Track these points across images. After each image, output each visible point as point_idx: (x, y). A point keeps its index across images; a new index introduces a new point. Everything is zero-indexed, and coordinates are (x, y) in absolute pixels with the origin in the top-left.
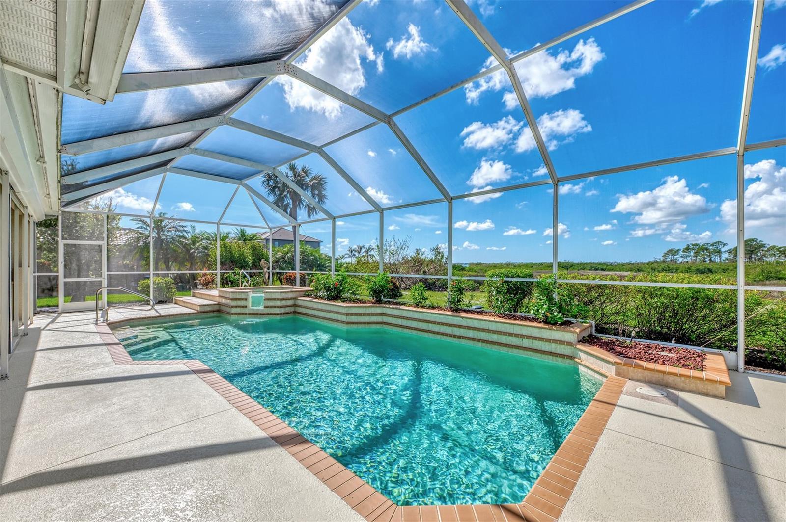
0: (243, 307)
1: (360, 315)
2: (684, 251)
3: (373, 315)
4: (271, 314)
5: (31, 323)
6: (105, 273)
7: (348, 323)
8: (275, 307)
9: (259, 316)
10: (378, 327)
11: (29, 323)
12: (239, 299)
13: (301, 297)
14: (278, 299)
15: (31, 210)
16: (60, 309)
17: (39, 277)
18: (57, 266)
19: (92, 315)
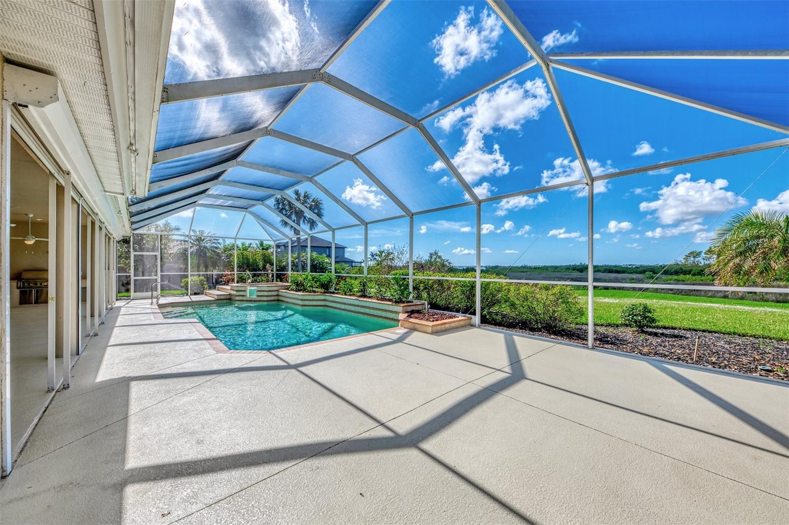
0: (243, 296)
1: (310, 300)
2: (705, 253)
3: (318, 300)
4: (261, 301)
5: (115, 304)
6: (159, 273)
7: (302, 306)
8: (263, 296)
9: (253, 302)
10: (322, 308)
11: (113, 304)
12: (241, 291)
13: (282, 289)
14: (265, 291)
15: (114, 236)
16: (131, 298)
17: (119, 276)
18: (130, 269)
19: (150, 301)
